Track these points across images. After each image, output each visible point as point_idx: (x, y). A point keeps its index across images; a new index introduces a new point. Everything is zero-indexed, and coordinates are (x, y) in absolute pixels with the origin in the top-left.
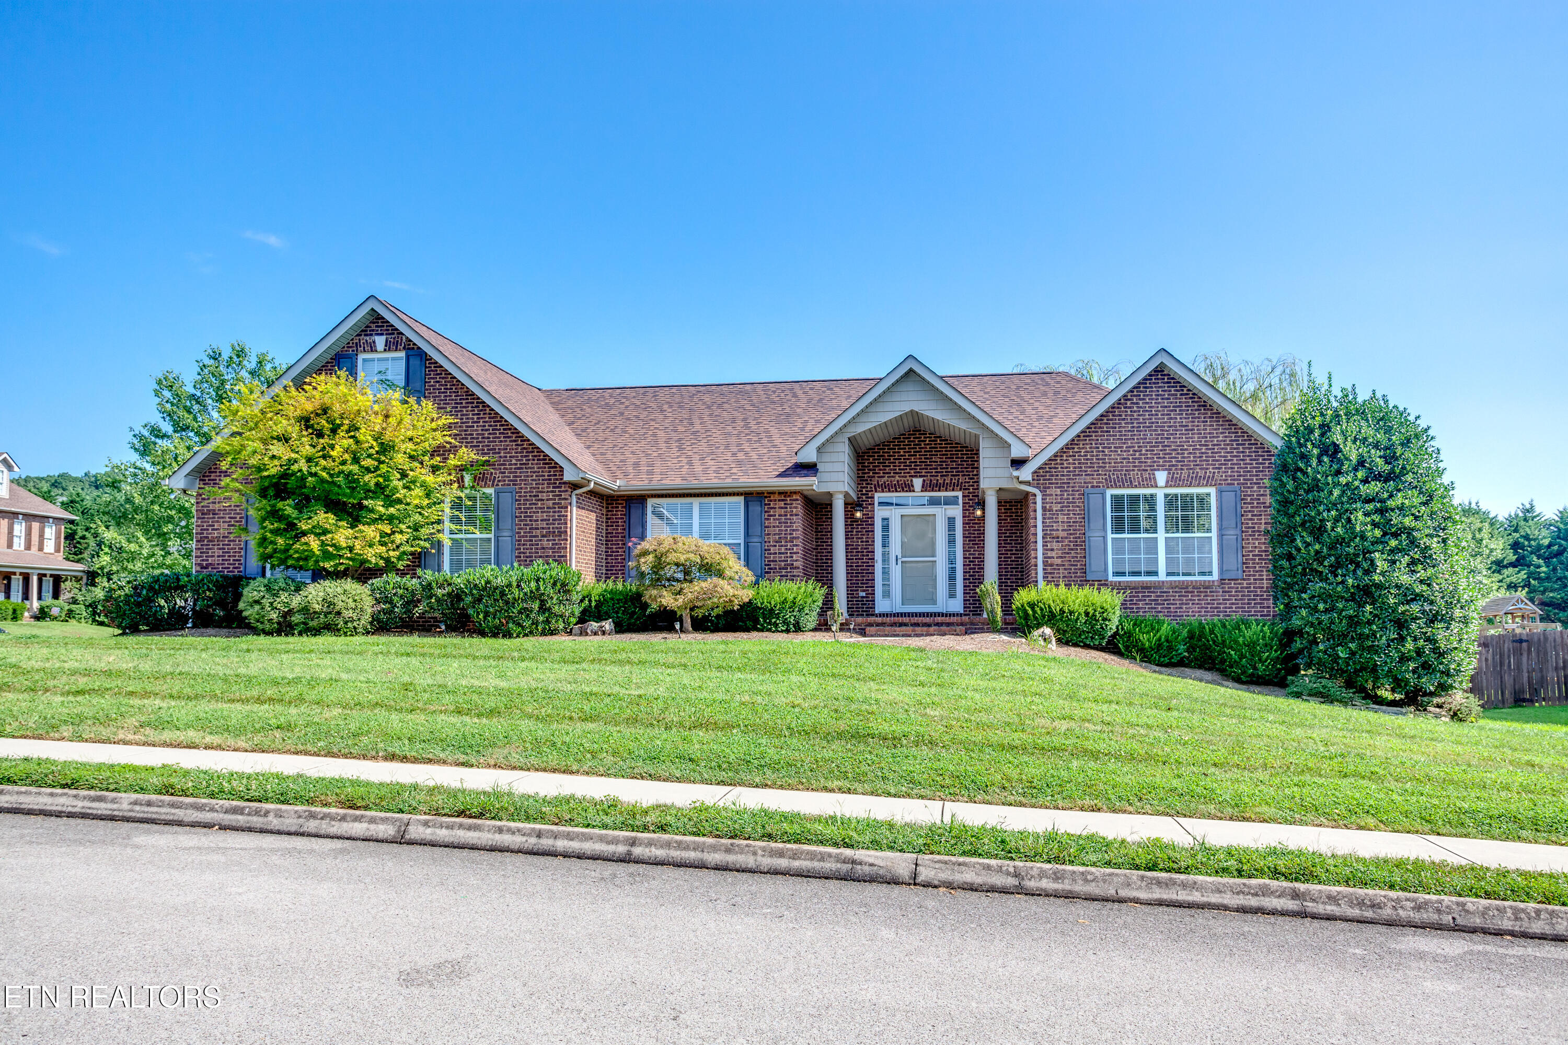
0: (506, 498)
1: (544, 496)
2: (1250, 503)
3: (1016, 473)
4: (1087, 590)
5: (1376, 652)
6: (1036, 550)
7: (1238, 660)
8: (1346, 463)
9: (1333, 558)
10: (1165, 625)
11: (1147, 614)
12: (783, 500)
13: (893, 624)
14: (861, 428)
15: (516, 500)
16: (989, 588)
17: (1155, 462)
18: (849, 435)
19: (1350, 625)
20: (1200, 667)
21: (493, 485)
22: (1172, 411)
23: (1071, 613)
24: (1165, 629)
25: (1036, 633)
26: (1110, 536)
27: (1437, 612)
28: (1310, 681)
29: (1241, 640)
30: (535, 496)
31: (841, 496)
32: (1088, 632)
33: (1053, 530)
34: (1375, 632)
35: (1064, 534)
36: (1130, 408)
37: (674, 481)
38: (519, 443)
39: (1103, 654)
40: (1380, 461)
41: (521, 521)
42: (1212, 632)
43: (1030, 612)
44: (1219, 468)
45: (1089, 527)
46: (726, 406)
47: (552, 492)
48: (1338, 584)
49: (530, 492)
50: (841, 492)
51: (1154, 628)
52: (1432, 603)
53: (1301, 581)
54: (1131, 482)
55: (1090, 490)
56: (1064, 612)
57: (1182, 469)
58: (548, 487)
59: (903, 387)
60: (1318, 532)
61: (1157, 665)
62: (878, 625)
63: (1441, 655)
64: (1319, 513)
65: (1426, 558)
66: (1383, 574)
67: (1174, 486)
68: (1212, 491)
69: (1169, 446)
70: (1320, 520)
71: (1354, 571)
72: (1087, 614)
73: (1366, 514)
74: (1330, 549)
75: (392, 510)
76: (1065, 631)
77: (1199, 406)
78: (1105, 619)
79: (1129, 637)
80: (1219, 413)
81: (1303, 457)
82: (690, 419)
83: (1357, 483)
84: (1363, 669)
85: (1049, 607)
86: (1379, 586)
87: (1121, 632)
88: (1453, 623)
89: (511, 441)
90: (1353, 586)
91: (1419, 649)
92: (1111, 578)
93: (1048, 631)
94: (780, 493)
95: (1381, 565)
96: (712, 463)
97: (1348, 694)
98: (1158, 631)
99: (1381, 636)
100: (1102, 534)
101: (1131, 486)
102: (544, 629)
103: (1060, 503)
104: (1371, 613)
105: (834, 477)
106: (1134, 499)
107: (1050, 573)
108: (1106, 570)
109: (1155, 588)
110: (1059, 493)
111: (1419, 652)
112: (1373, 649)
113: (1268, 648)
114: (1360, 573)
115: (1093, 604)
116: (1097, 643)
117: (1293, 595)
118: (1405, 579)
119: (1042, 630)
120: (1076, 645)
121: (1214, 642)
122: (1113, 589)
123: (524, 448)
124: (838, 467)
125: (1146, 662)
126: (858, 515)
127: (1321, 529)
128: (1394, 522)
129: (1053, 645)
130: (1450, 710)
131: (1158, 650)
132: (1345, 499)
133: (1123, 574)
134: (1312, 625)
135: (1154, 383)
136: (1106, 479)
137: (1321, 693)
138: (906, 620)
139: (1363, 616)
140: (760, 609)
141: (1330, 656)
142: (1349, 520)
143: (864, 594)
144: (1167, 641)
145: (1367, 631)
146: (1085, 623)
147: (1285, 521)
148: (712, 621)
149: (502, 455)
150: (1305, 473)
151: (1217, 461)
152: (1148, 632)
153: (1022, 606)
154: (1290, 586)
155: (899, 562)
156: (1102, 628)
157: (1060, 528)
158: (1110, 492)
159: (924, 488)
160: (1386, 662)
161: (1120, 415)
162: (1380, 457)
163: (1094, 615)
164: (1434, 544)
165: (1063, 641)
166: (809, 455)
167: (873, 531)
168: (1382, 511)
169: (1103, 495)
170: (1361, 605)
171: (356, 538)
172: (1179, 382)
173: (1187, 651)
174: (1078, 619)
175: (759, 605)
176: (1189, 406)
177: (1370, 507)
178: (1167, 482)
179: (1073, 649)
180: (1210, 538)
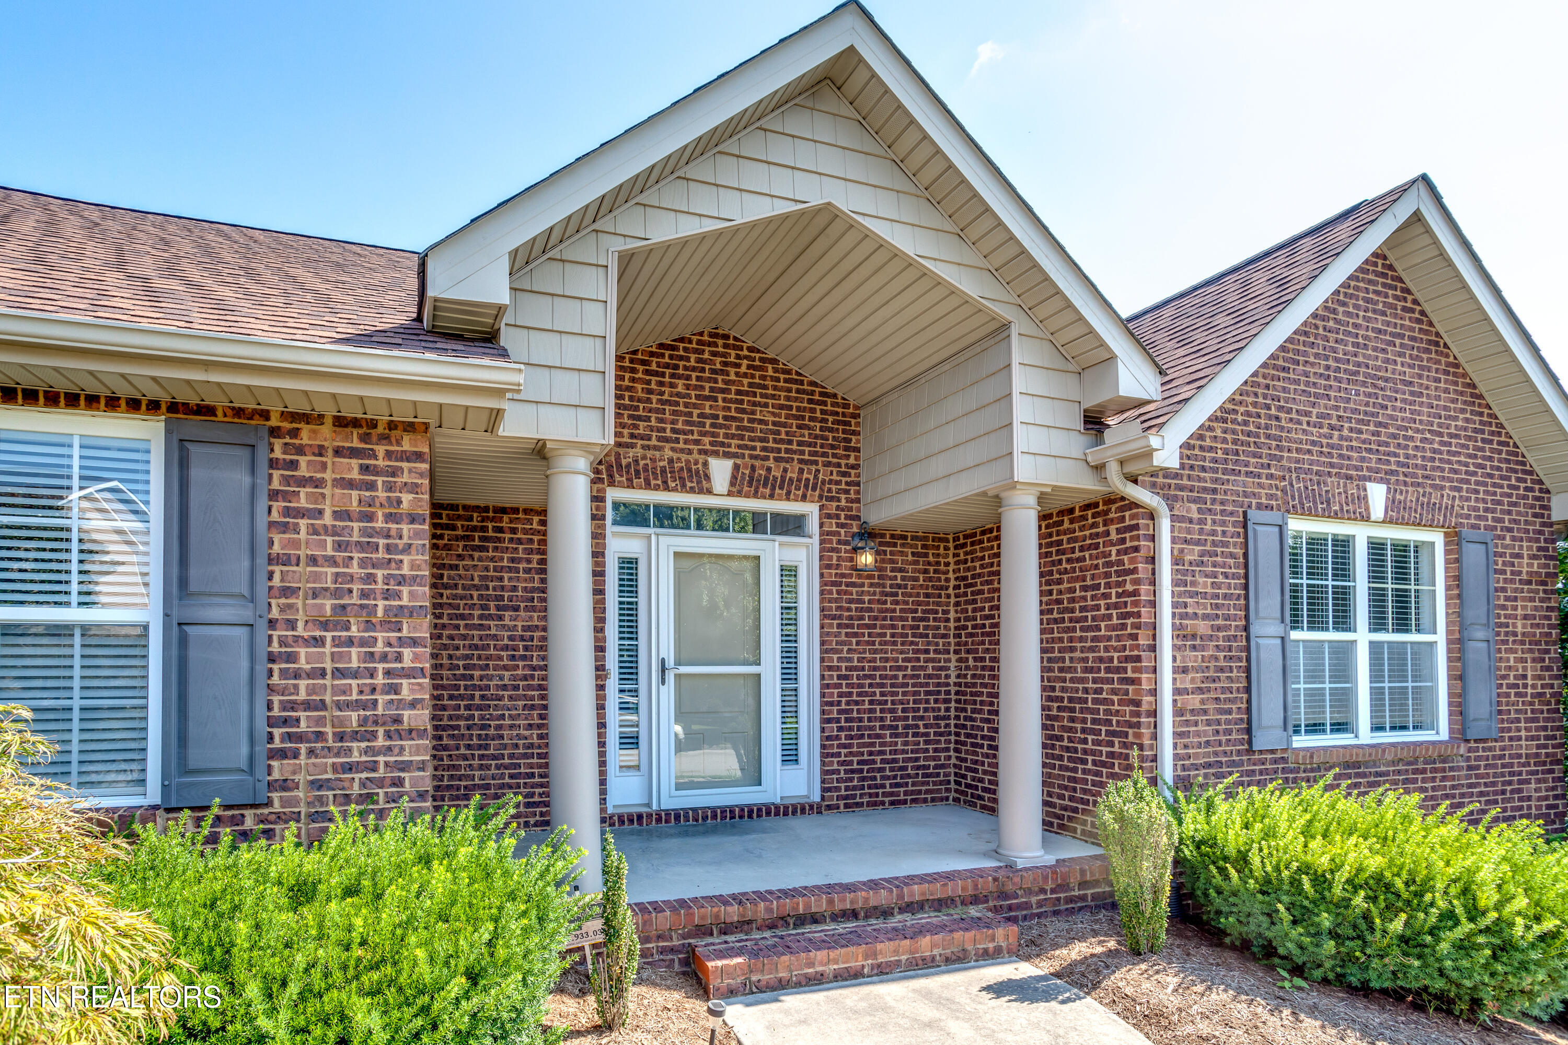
6: (1157, 670)
12: (354, 453)
17: (1363, 460)
18: (622, 246)
31: (584, 464)
35: (1208, 628)
36: (1322, 319)
44: (1459, 490)
50: (584, 447)
54: (1324, 502)
55: (1256, 514)
59: (798, 123)
67: (1395, 521)
68: (1439, 538)
69: (1386, 425)
94: (346, 422)
100: (1281, 630)
101: (1328, 512)
106: (1319, 545)
124: (578, 352)
151: (1451, 470)
155: (670, 677)
159: (736, 486)
172: (1400, 279)
178: (1386, 509)
180: (1432, 644)
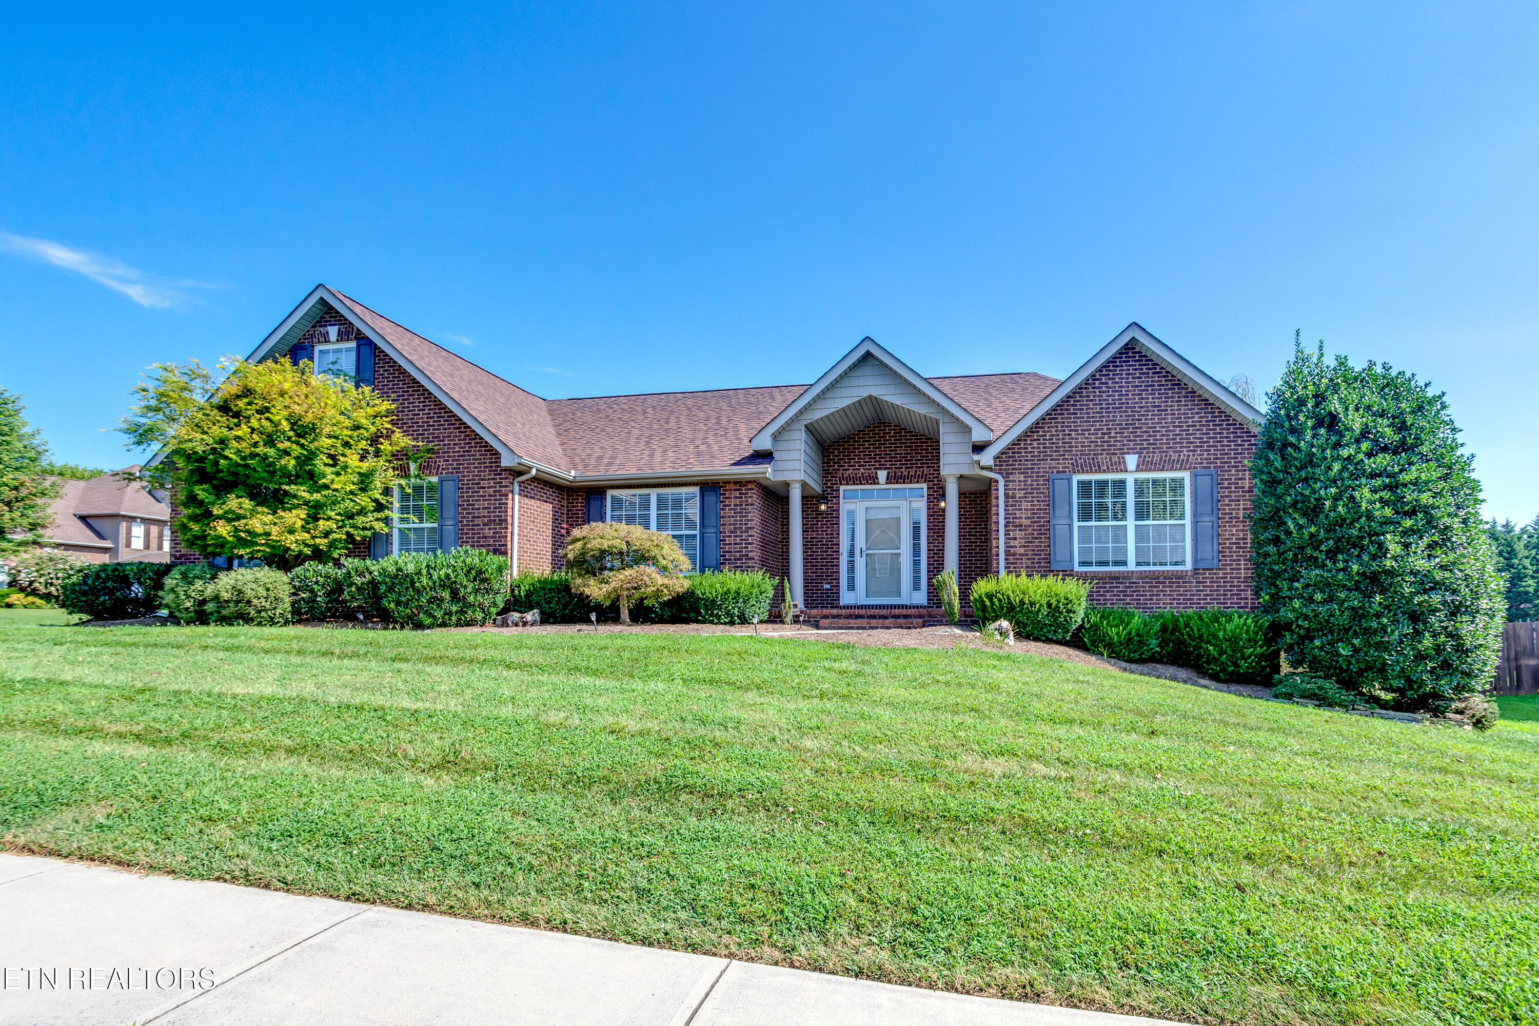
0: (449, 486)
1: (484, 484)
2: (1227, 488)
3: (976, 457)
4: (1051, 579)
5: (1386, 649)
6: (998, 539)
7: (1217, 656)
8: (1348, 435)
9: (1331, 542)
10: (1136, 618)
11: (1115, 607)
12: (738, 490)
13: (849, 617)
14: (817, 415)
15: (459, 488)
16: (946, 578)
17: (1124, 445)
18: (806, 422)
19: (1352, 618)
20: (1174, 663)
21: (437, 474)
22: (1144, 390)
23: (1032, 604)
24: (1136, 621)
25: (992, 626)
26: (1076, 524)
27: (1461, 602)
28: (1302, 681)
29: (1221, 634)
30: (477, 484)
31: (798, 485)
32: (1050, 626)
33: (1016, 518)
34: (1386, 626)
35: (1028, 522)
36: (1098, 388)
37: (630, 471)
38: (462, 430)
39: (1067, 649)
40: (1388, 431)
41: (464, 509)
42: (1187, 625)
43: (988, 603)
44: (1194, 451)
45: (1054, 514)
46: (705, 407)
47: (493, 479)
48: (1338, 570)
49: (473, 480)
50: (797, 481)
51: (1124, 621)
52: (1454, 592)
53: (1292, 568)
54: (1099, 466)
55: (1055, 475)
56: (1024, 603)
57: (1154, 452)
58: (490, 475)
59: (860, 372)
60: (1313, 512)
61: (1126, 661)
62: (834, 617)
63: (1466, 652)
64: (1314, 492)
65: (1444, 541)
66: (1395, 558)
67: (1146, 470)
68: (1186, 475)
69: (1140, 428)
70: (1316, 499)
71: (1359, 556)
72: (1049, 605)
73: (1374, 491)
74: (1327, 531)
75: (317, 496)
76: (1025, 625)
77: (1173, 385)
78: (1069, 611)
79: (1096, 630)
80: (1195, 392)
81: (1293, 431)
82: (668, 419)
83: (1361, 456)
84: (1368, 668)
85: (1008, 597)
86: (1391, 573)
87: (1087, 626)
88: (1478, 615)
89: (454, 428)
90: (1358, 573)
91: (1439, 646)
92: (1077, 568)
93: (1005, 624)
94: (735, 483)
95: (1394, 548)
96: (673, 454)
97: (1346, 696)
98: (1127, 625)
99: (1392, 631)
100: (1069, 522)
101: (1099, 470)
102: (459, 620)
103: (1023, 489)
104: (1380, 604)
105: (791, 465)
106: (1103, 484)
107: (1013, 563)
108: (1071, 559)
109: (1123, 578)
110: (1022, 479)
111: (1438, 649)
112: (1382, 646)
113: (1252, 643)
114: (1366, 558)
115: (1056, 595)
116: (1060, 637)
117: (1283, 584)
118: (1421, 564)
119: (999, 622)
120: (1037, 639)
121: (1189, 636)
122: (1078, 580)
123: (468, 436)
124: (794, 455)
125: (1114, 658)
126: (823, 507)
127: (1318, 508)
128: (1408, 498)
129: (1011, 640)
130: (1473, 716)
131: (1128, 645)
132: (1346, 475)
133: (1090, 564)
134: (1306, 617)
135: (1125, 362)
136: (1072, 464)
137: (1316, 694)
138: (862, 612)
139: (1370, 607)
140: (702, 599)
141: (1327, 653)
142: (1352, 498)
143: (828, 586)
144: (1138, 635)
145: (1375, 625)
146: (1048, 615)
147: (1272, 502)
148: (656, 613)
149: (446, 442)
150: (1297, 448)
151: (1192, 443)
152: (1117, 626)
153: (980, 597)
154: (1277, 575)
155: (865, 555)
156: (1066, 620)
157: (1024, 516)
158: (1076, 478)
159: (889, 481)
160: (1398, 661)
161: (1088, 396)
162: (1389, 426)
163: (1057, 607)
164: (1456, 524)
165: (1023, 634)
166: (764, 443)
167: (838, 524)
168: (1390, 488)
169: (1069, 480)
170: (1368, 595)
171: (275, 524)
172: (1151, 360)
173: (1159, 645)
174: (1039, 610)
175: (700, 595)
176: (1163, 385)
177: (1378, 482)
178: (1138, 466)
179: (1033, 643)
180: (1184, 525)
